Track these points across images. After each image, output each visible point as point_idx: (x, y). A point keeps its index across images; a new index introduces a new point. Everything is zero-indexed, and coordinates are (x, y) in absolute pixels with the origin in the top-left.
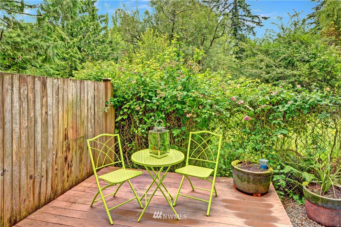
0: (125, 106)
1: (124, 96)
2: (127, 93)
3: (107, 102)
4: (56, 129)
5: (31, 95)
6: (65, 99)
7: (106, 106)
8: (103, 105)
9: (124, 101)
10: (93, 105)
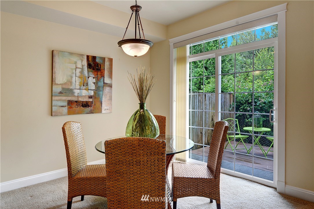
0: (241, 108)
1: (240, 102)
2: (242, 100)
3: (230, 105)
4: (209, 115)
5: (201, 100)
6: (212, 102)
7: (230, 107)
8: (228, 106)
9: (240, 105)
10: (223, 106)
